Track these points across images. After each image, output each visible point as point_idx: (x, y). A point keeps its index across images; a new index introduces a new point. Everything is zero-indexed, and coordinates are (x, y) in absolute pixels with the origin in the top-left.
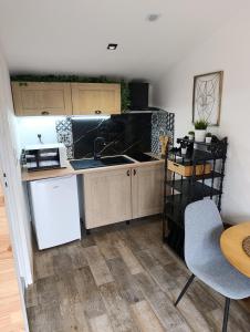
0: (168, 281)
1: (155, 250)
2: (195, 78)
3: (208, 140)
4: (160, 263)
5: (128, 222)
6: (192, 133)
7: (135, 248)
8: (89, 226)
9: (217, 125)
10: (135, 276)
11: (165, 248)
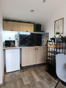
0: (49, 84)
1: (44, 74)
2: (55, 21)
3: (60, 37)
4: (46, 78)
5: (35, 65)
6: (55, 36)
7: (37, 73)
8: (22, 66)
9: (63, 33)
10: (37, 82)
11: (47, 73)
